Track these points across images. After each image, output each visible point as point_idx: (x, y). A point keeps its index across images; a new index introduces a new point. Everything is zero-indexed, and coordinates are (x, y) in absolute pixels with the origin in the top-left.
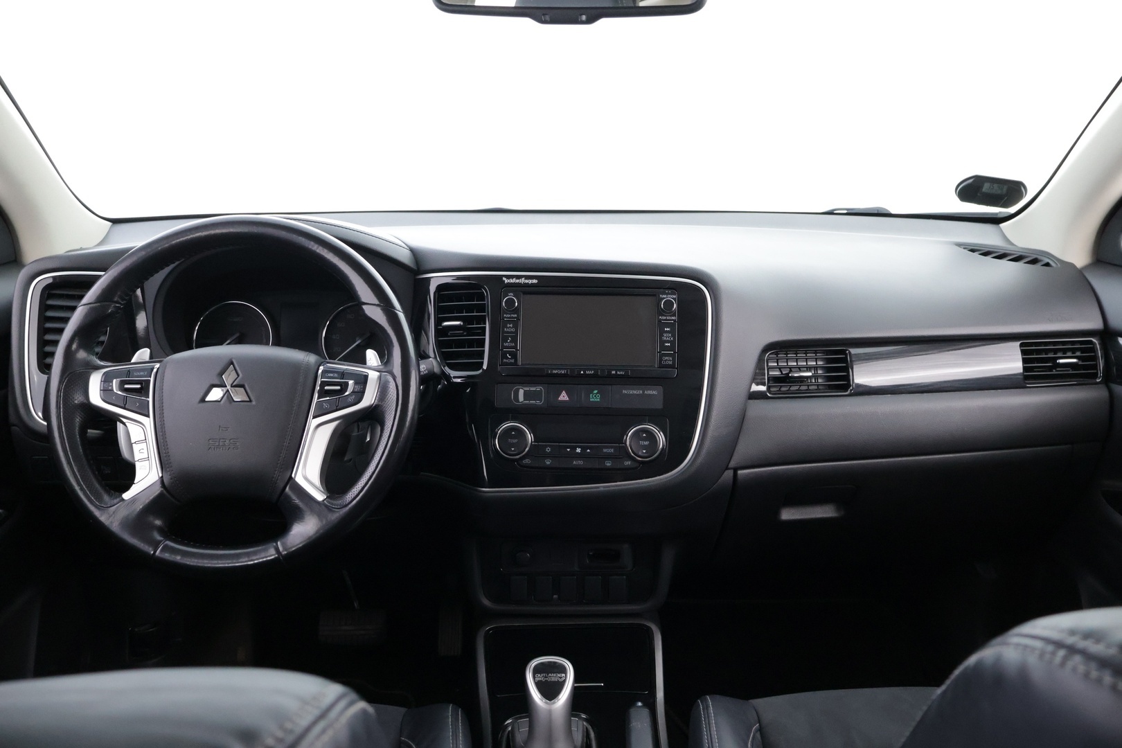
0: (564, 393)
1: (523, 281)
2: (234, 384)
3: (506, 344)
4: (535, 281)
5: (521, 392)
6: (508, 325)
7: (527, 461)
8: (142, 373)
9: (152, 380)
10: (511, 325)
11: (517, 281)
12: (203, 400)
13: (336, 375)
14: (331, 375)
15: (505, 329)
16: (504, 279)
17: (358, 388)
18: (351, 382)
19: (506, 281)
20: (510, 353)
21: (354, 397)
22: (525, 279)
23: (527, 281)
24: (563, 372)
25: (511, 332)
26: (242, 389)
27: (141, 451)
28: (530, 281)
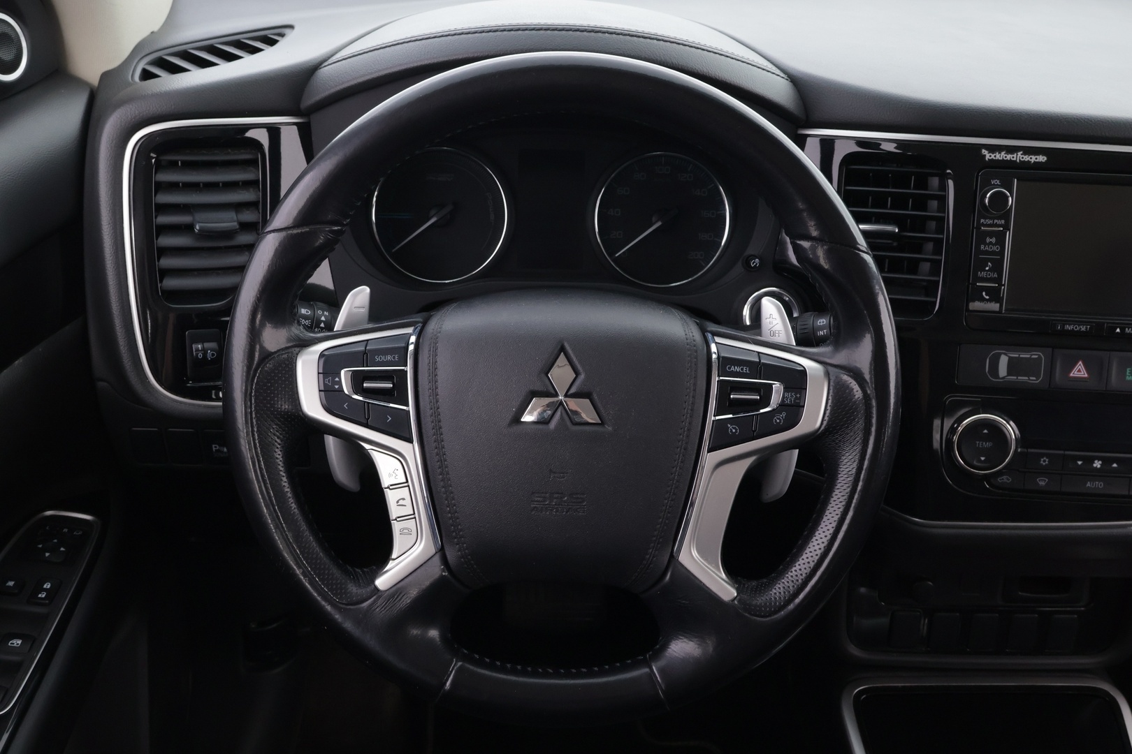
0: (1080, 365)
1: (1019, 157)
2: (573, 391)
3: (983, 274)
4: (1042, 159)
5: (1004, 361)
6: (988, 240)
7: (1005, 479)
8: (389, 358)
9: (409, 369)
10: (993, 240)
11: (1009, 157)
12: (516, 419)
13: (746, 370)
14: (738, 369)
15: (982, 247)
16: (984, 152)
17: (791, 398)
18: (777, 386)
19: (988, 156)
20: (988, 290)
21: (784, 414)
22: (1025, 154)
23: (1026, 158)
24: (1083, 329)
25: (993, 253)
26: (587, 401)
27: (401, 502)
28: (1033, 159)
